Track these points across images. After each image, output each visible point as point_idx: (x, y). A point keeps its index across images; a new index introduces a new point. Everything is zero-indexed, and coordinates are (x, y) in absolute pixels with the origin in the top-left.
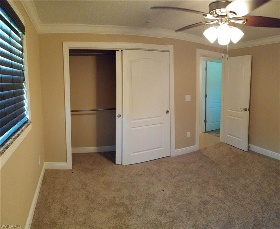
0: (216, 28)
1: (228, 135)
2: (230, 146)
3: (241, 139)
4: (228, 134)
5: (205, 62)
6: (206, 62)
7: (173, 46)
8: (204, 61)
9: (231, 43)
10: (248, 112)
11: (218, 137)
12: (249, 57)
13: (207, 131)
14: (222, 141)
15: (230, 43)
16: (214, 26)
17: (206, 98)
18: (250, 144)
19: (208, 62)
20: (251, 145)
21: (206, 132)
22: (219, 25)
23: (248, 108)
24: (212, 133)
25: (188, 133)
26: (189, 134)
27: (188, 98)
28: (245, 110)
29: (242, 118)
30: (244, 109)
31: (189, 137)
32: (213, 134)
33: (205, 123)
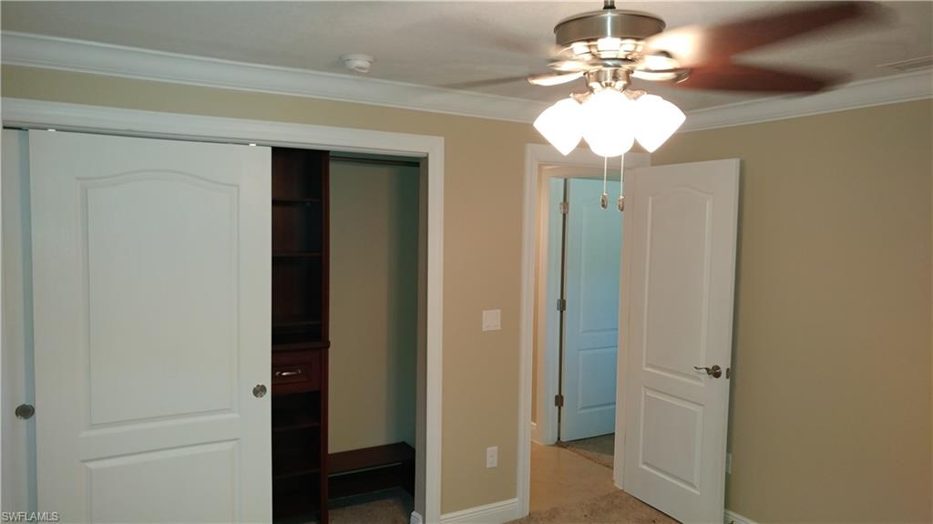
0: (581, 102)
1: (645, 467)
2: (648, 509)
3: (695, 488)
4: (645, 463)
5: (562, 181)
6: (565, 180)
7: (442, 139)
8: (557, 177)
9: (637, 149)
10: (723, 382)
11: (608, 466)
12: (730, 168)
13: (564, 439)
14: (621, 488)
15: (631, 151)
16: (571, 95)
17: (562, 312)
18: (731, 513)
19: (572, 182)
20: (736, 515)
21: (559, 443)
22: (592, 90)
23: (724, 365)
24: (582, 451)
25: (489, 449)
26: (492, 457)
27: (491, 320)
28: (715, 372)
29: (702, 405)
30: (707, 369)
31: (495, 465)
32: (589, 453)
33: (557, 408)
